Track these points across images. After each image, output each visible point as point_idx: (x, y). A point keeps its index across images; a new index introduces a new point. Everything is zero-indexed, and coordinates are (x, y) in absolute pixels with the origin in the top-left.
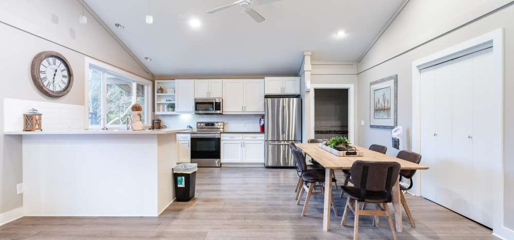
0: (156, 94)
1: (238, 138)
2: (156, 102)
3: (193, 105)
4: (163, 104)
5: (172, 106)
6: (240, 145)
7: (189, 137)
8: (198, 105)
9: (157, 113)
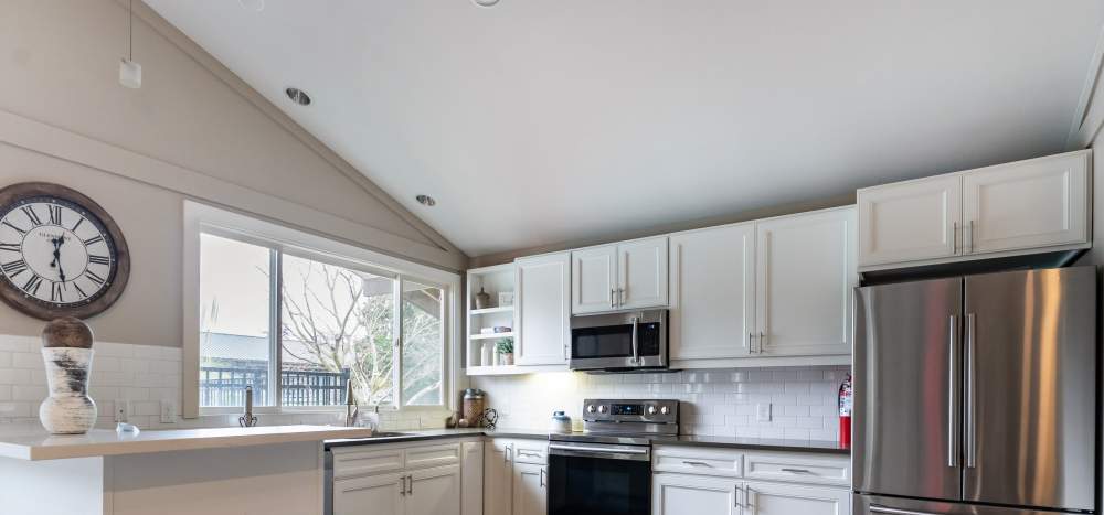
0: (470, 312)
1: (723, 469)
2: (470, 337)
3: (566, 338)
4: (490, 342)
5: (508, 348)
6: (730, 496)
7: (543, 449)
8: (581, 339)
9: (471, 371)
